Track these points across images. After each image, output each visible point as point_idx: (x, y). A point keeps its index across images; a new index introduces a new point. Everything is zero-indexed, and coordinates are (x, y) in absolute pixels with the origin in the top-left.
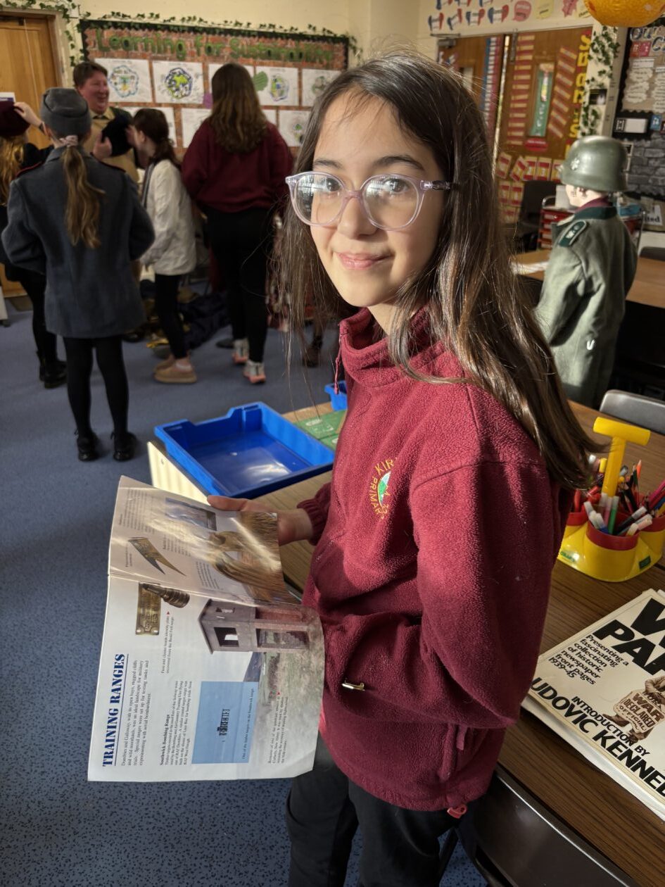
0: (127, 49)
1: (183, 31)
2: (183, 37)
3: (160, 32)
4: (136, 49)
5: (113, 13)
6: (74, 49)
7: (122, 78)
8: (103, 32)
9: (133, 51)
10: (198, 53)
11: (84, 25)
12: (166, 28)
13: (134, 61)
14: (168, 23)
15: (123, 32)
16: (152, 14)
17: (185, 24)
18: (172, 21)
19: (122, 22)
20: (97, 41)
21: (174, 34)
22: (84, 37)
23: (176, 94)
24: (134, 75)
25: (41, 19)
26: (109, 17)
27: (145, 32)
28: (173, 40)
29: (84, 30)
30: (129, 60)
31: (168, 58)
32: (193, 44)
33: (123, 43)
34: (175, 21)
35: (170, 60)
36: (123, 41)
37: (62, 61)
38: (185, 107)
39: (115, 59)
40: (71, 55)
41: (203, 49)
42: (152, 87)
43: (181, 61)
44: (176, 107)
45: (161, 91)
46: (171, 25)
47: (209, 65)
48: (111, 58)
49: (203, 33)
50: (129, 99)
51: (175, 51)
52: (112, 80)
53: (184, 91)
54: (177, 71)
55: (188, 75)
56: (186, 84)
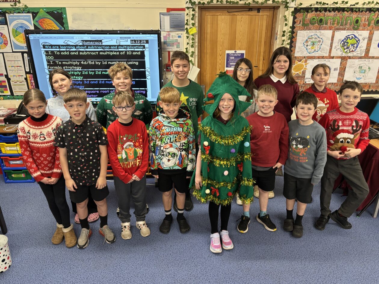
0: (321, 24)
1: (362, 11)
2: (361, 15)
3: (345, 12)
4: (326, 24)
5: (317, 2)
6: (286, 27)
7: (312, 42)
9: (324, 25)
10: (369, 25)
11: (297, 11)
12: (351, 10)
13: (322, 31)
14: (352, 7)
15: (321, 13)
16: (343, 2)
17: (365, 6)
18: (356, 5)
19: (321, 8)
20: (302, 20)
21: (355, 13)
22: (295, 18)
24: (321, 40)
25: (271, 8)
26: (314, 5)
27: (335, 13)
28: (353, 17)
29: (296, 14)
30: (319, 31)
31: (346, 29)
32: (367, 19)
33: (319, 21)
34: (358, 5)
35: (347, 30)
36: (319, 19)
37: (277, 33)
38: (350, 59)
39: (310, 31)
40: (284, 30)
41: (373, 22)
42: (330, 46)
43: (355, 30)
44: (344, 59)
45: (336, 49)
46: (354, 8)
47: (375, 32)
48: (309, 30)
49: (376, 11)
50: (313, 55)
51: (353, 24)
52: (305, 44)
53: (352, 49)
54: (350, 36)
55: (358, 38)
56: (355, 44)
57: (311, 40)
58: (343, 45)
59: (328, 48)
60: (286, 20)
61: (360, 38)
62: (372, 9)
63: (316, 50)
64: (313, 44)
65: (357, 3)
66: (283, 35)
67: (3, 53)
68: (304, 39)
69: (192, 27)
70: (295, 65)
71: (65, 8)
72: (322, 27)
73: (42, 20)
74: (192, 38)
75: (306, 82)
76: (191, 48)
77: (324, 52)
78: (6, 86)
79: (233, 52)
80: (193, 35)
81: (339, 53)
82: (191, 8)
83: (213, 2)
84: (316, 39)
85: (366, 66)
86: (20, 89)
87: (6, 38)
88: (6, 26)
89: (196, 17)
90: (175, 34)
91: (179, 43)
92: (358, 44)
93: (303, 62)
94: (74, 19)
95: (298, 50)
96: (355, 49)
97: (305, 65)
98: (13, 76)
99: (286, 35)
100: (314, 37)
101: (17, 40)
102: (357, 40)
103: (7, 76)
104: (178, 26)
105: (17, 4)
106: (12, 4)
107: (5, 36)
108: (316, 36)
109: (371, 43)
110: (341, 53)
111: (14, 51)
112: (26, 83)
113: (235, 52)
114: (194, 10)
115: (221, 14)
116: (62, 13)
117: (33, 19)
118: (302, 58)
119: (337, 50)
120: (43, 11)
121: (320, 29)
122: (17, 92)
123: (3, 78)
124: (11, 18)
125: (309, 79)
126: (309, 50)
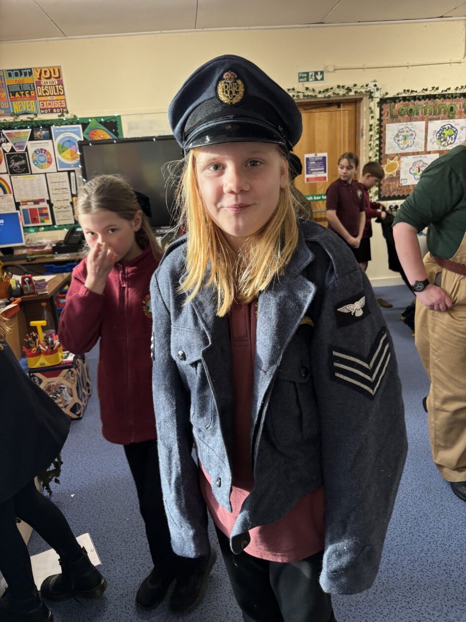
0: (411, 115)
1: (456, 97)
2: (455, 102)
3: (437, 100)
4: (417, 114)
5: (405, 90)
6: (373, 119)
7: (404, 136)
8: (395, 105)
9: (415, 116)
10: (465, 112)
11: (383, 101)
12: (443, 96)
13: (414, 123)
14: (444, 93)
15: (410, 103)
16: (433, 88)
17: (458, 92)
18: (448, 91)
19: (409, 97)
20: (389, 112)
21: (448, 100)
22: (381, 110)
23: (443, 143)
24: (413, 133)
25: (352, 102)
27: (426, 101)
28: (447, 104)
29: (382, 105)
30: (411, 123)
31: (441, 118)
32: (461, 107)
33: (408, 111)
34: (450, 91)
35: (442, 119)
36: (409, 109)
37: (363, 129)
39: (400, 123)
40: (370, 124)
42: (425, 140)
43: (451, 119)
45: (432, 142)
46: (447, 94)
48: (398, 122)
50: (407, 151)
51: (447, 113)
52: (396, 138)
53: (450, 141)
54: (447, 127)
55: (455, 128)
56: (452, 135)
59: (423, 142)
60: (372, 112)
61: (458, 128)
63: (410, 145)
64: (405, 139)
65: (449, 89)
66: (371, 130)
67: (45, 174)
68: (394, 133)
70: (387, 164)
71: (120, 116)
72: (413, 118)
73: (93, 132)
75: (401, 184)
77: (419, 147)
78: (48, 213)
79: (313, 155)
81: (436, 147)
86: (63, 216)
87: (50, 155)
88: (51, 140)
93: (395, 160)
94: (130, 128)
95: (389, 147)
97: (399, 163)
98: (58, 201)
99: (373, 129)
101: (63, 157)
103: (49, 202)
105: (65, 114)
106: (60, 114)
107: (48, 153)
108: (407, 129)
110: (438, 146)
111: (59, 170)
112: (71, 208)
113: (316, 155)
116: (116, 122)
117: (83, 131)
118: (393, 156)
120: (95, 121)
121: (410, 121)
122: (60, 221)
123: (45, 205)
124: (56, 131)
125: (405, 181)
126: (401, 146)
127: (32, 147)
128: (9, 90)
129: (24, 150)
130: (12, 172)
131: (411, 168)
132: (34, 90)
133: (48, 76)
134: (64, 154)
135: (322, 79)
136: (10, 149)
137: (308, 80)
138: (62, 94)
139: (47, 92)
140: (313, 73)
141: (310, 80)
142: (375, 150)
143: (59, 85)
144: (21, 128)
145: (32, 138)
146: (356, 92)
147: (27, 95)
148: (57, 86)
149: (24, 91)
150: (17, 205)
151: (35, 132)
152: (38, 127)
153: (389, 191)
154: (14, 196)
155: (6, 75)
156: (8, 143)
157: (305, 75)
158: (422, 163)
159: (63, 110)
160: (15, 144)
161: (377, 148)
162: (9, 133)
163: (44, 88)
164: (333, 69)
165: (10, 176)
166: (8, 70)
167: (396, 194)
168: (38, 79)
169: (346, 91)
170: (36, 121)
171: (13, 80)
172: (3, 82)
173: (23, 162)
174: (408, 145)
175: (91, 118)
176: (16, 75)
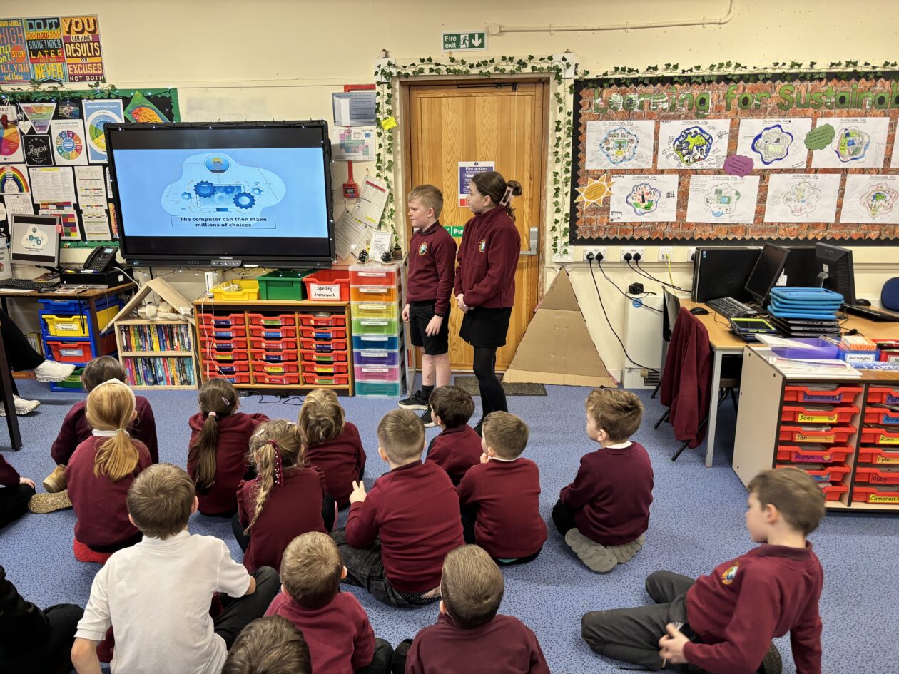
0: (630, 110)
1: (710, 82)
2: (709, 89)
3: (676, 85)
4: (641, 108)
5: (617, 69)
6: (562, 113)
7: (617, 142)
8: (602, 92)
10: (728, 108)
11: (579, 86)
12: (687, 80)
13: (635, 122)
14: (689, 74)
15: (628, 89)
16: (668, 66)
17: (715, 72)
18: (695, 71)
19: (626, 79)
20: (593, 103)
21: (696, 86)
22: (577, 99)
23: (686, 158)
24: (633, 138)
26: (612, 74)
27: (656, 88)
28: (694, 94)
29: (580, 89)
30: (629, 121)
31: (682, 116)
32: (722, 97)
33: (625, 102)
34: (700, 71)
35: (685, 119)
36: (626, 99)
37: (549, 126)
38: (697, 174)
39: (612, 122)
40: (558, 120)
41: (735, 101)
42: (654, 151)
43: (701, 118)
44: (683, 174)
45: (666, 155)
46: (694, 76)
47: (741, 120)
48: (607, 120)
49: (739, 82)
50: (622, 166)
51: (694, 107)
52: (603, 145)
53: (699, 155)
54: (692, 131)
55: (707, 134)
56: (703, 146)
57: (614, 138)
58: (680, 149)
59: (651, 154)
60: (560, 101)
61: (713, 134)
62: (730, 77)
63: (627, 158)
64: (620, 147)
65: (698, 68)
66: (558, 129)
67: (73, 166)
68: (600, 136)
69: (388, 116)
70: (589, 186)
71: (175, 89)
72: (633, 114)
73: (138, 110)
74: (389, 136)
75: (612, 220)
76: (387, 155)
77: (643, 162)
78: (75, 223)
79: (472, 164)
80: (390, 131)
81: (674, 164)
82: (386, 83)
83: (423, 72)
84: (625, 136)
85: (730, 190)
86: (96, 229)
87: (79, 140)
88: (81, 120)
89: (396, 99)
90: (359, 132)
91: (367, 147)
92: (710, 144)
93: (602, 181)
94: (191, 108)
95: (592, 158)
96: (705, 154)
97: (608, 185)
98: (88, 206)
99: (563, 129)
100: (620, 133)
101: (97, 144)
102: (708, 137)
104: (365, 115)
105: (101, 83)
106: (93, 83)
108: (623, 132)
109: (737, 142)
110: (677, 162)
111: (91, 162)
112: (107, 218)
113: (476, 164)
114: (389, 87)
115: (446, 95)
116: (170, 97)
117: (125, 108)
118: (600, 173)
119: (667, 157)
120: (140, 94)
121: (629, 119)
122: (91, 235)
123: (70, 210)
124: (88, 107)
125: (619, 215)
126: (613, 158)
127: (57, 127)
128: (29, 47)
129: (46, 132)
130: (31, 161)
131: (629, 195)
132: (62, 48)
133: (80, 28)
134: (97, 140)
135: (482, 46)
136: (28, 129)
137: (458, 47)
138: (98, 54)
139: (78, 51)
140: (467, 36)
141: (462, 46)
142: (564, 163)
143: (94, 42)
144: (43, 101)
145: (57, 116)
146: (533, 68)
147: (52, 54)
148: (91, 44)
149: (49, 50)
150: (36, 207)
151: (60, 107)
152: (65, 99)
153: (591, 229)
154: (31, 195)
155: (26, 27)
156: (27, 122)
157: (455, 38)
158: (648, 188)
159: (98, 77)
160: (35, 123)
161: (570, 159)
162: (28, 108)
163: (74, 46)
164: (498, 31)
165: (28, 167)
166: (28, 20)
167: (603, 235)
168: (67, 32)
169: (517, 66)
170: (61, 92)
171: (34, 34)
172: (22, 35)
173: (44, 148)
174: (624, 158)
175: (134, 91)
176: (39, 26)
